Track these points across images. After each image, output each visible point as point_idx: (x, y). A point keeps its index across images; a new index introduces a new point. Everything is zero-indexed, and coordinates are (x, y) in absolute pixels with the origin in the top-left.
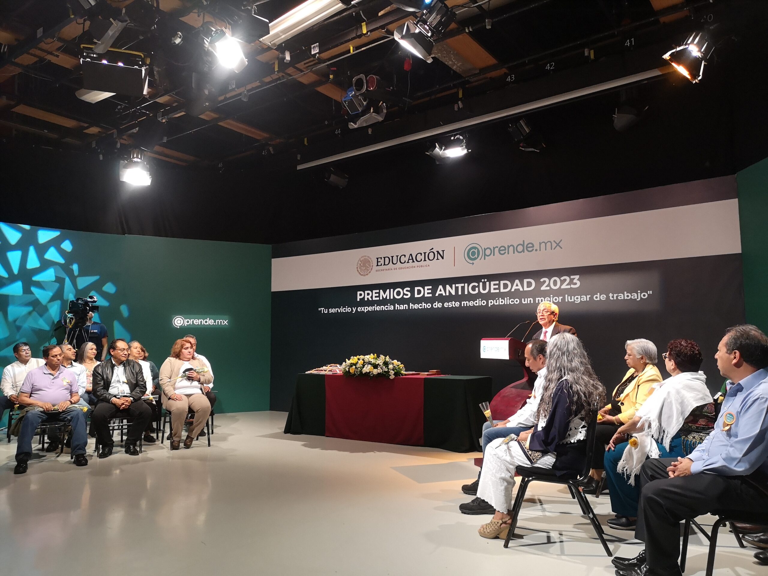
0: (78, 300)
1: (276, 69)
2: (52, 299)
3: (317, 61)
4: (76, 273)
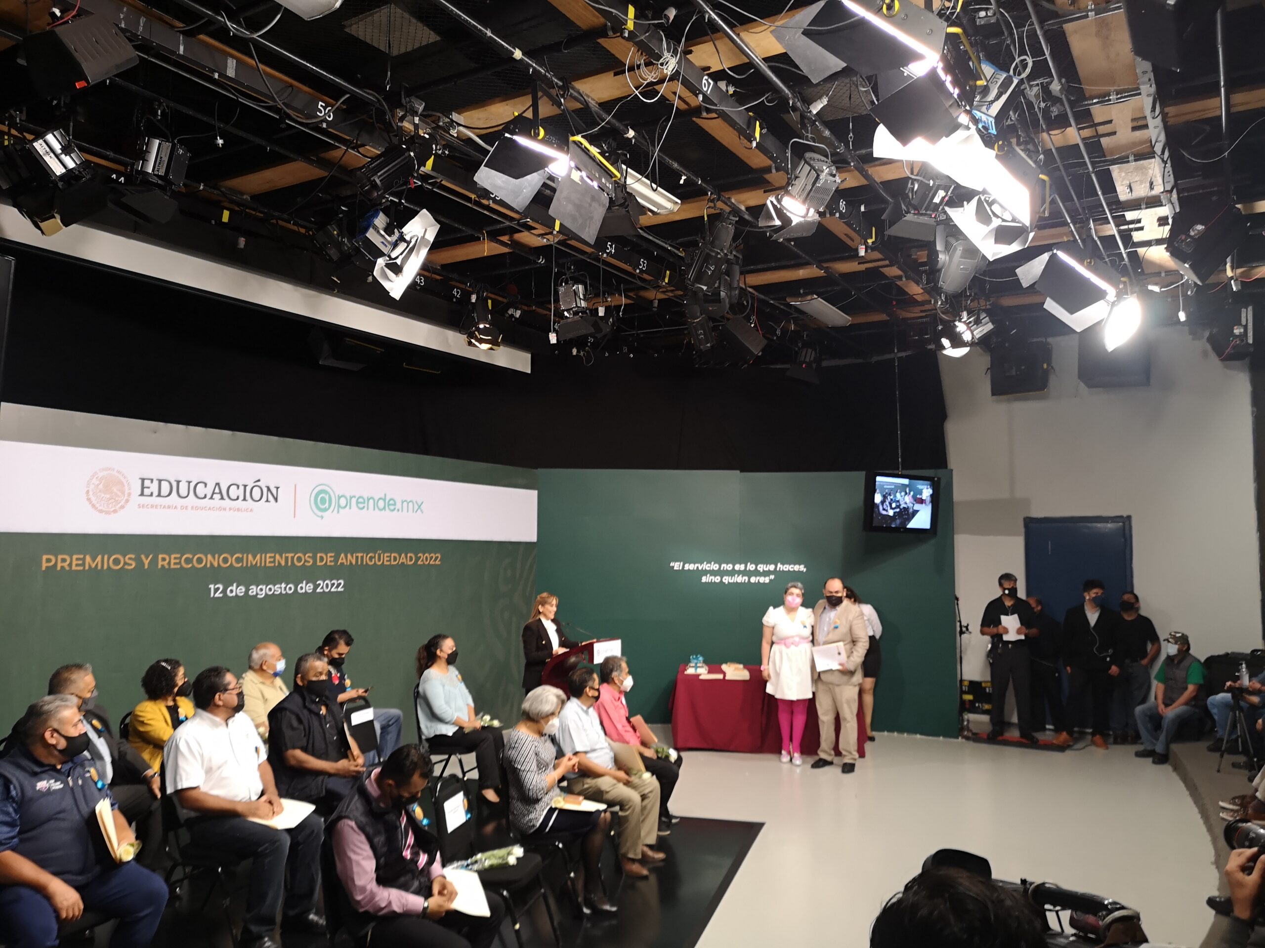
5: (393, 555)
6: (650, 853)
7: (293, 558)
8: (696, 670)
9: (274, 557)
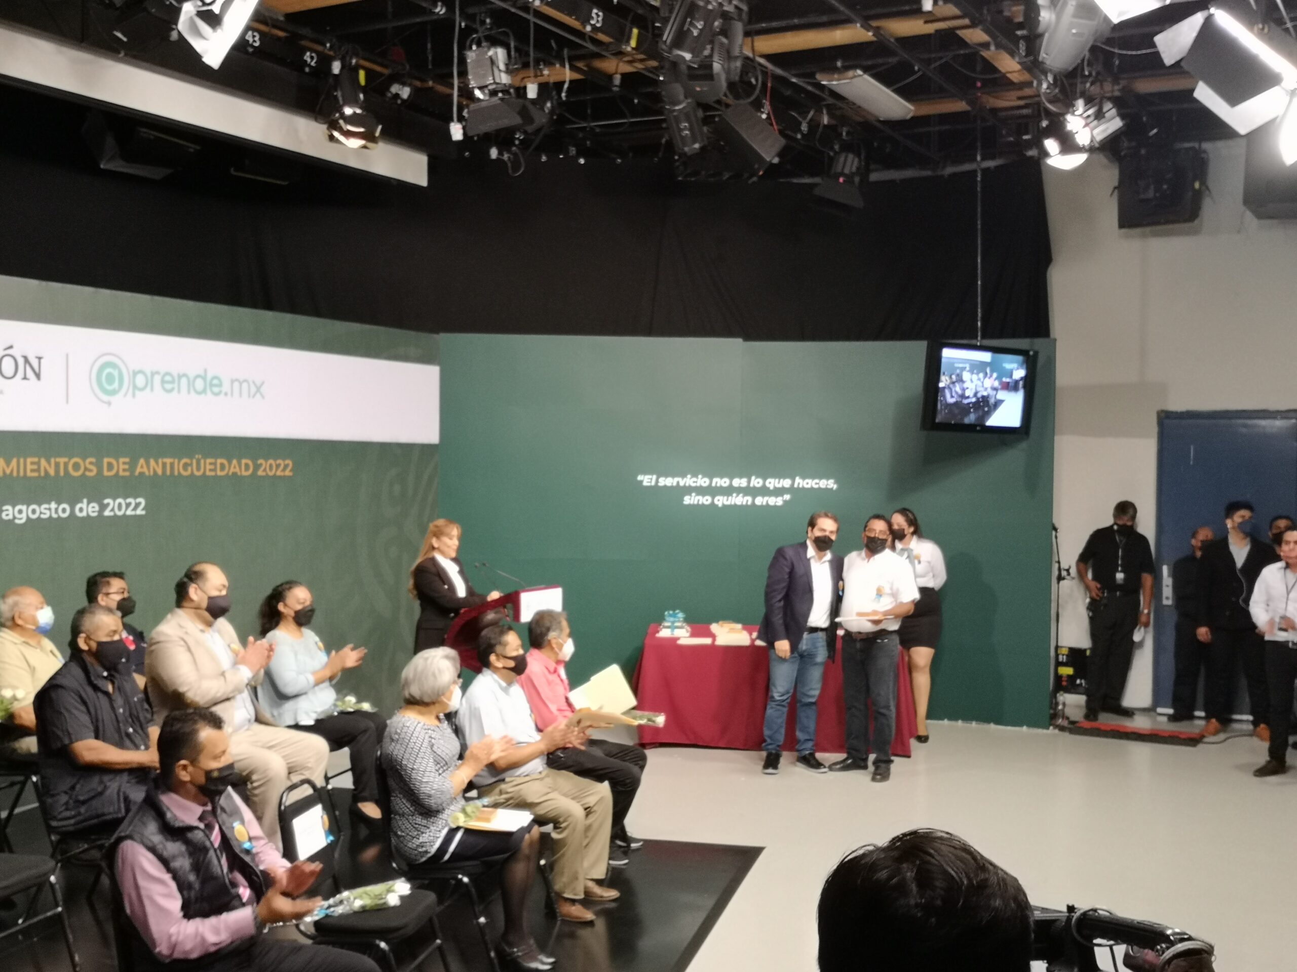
5: (219, 461)
6: (597, 890)
7: (66, 464)
8: (673, 631)
9: (38, 464)
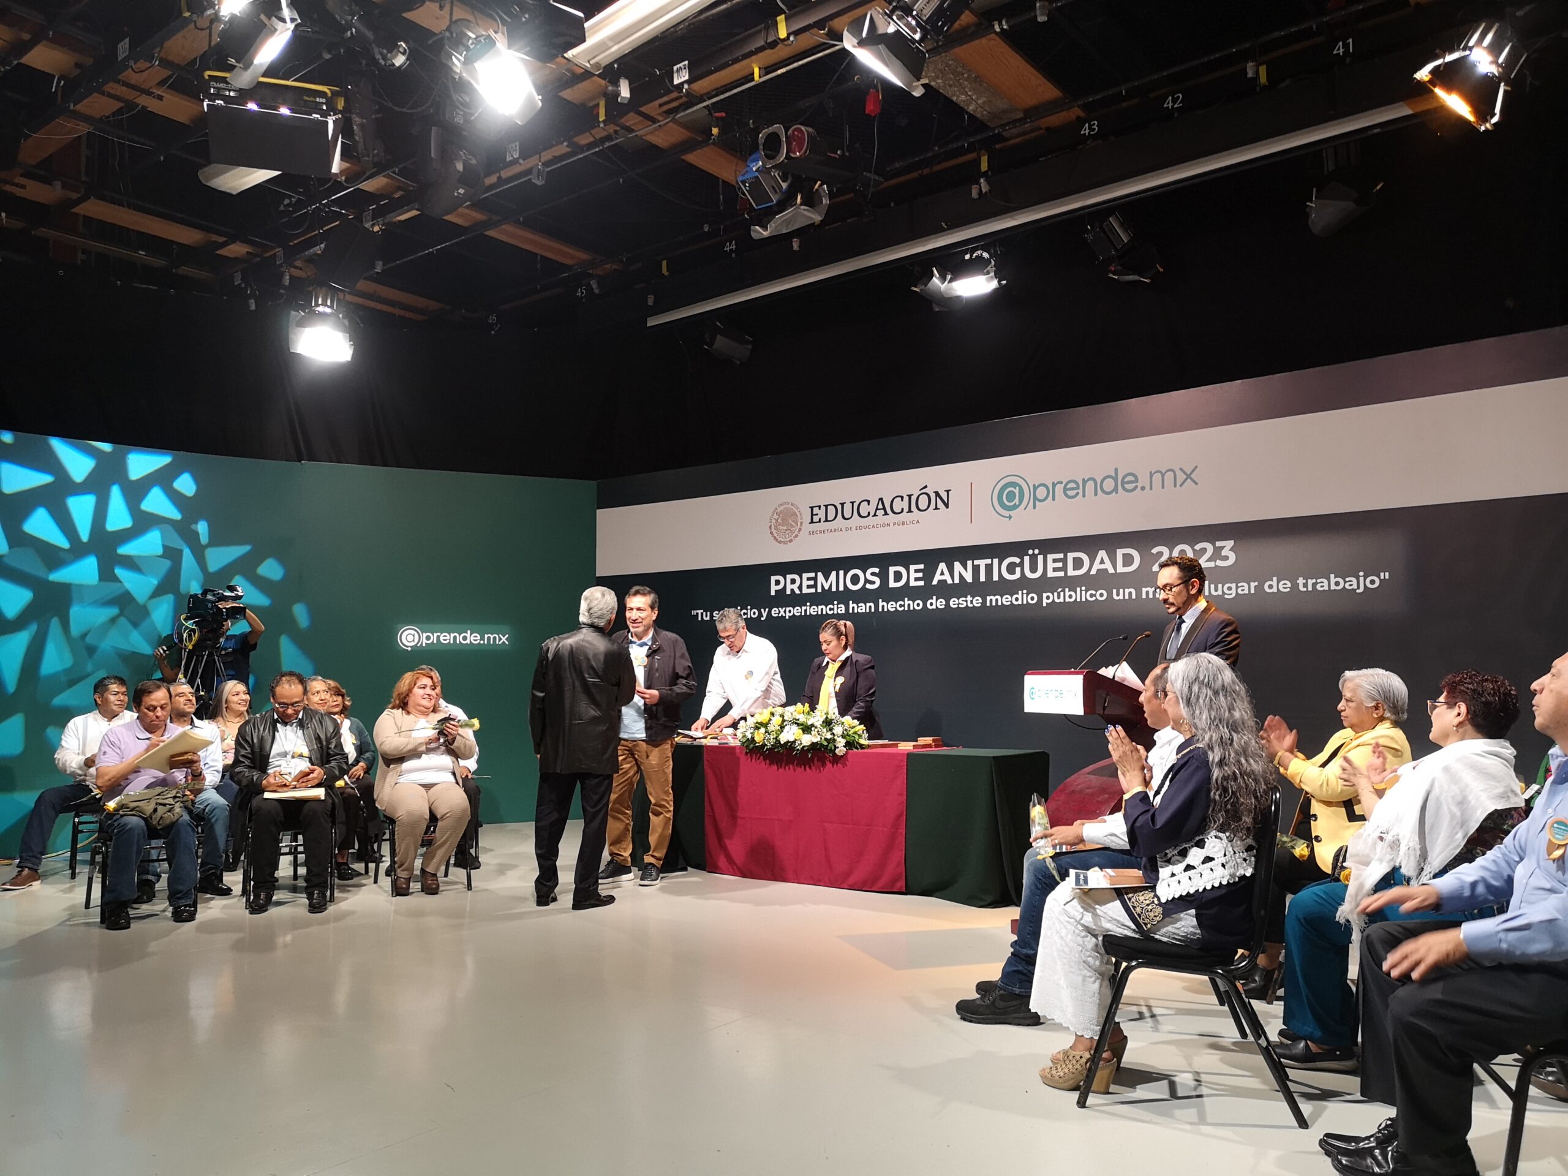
0: (205, 592)
1: (602, 118)
2: (158, 592)
3: (684, 99)
4: (204, 539)
